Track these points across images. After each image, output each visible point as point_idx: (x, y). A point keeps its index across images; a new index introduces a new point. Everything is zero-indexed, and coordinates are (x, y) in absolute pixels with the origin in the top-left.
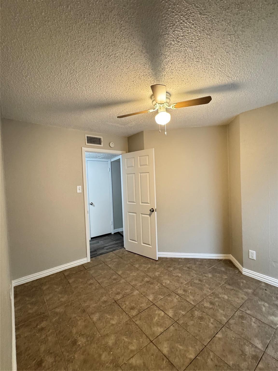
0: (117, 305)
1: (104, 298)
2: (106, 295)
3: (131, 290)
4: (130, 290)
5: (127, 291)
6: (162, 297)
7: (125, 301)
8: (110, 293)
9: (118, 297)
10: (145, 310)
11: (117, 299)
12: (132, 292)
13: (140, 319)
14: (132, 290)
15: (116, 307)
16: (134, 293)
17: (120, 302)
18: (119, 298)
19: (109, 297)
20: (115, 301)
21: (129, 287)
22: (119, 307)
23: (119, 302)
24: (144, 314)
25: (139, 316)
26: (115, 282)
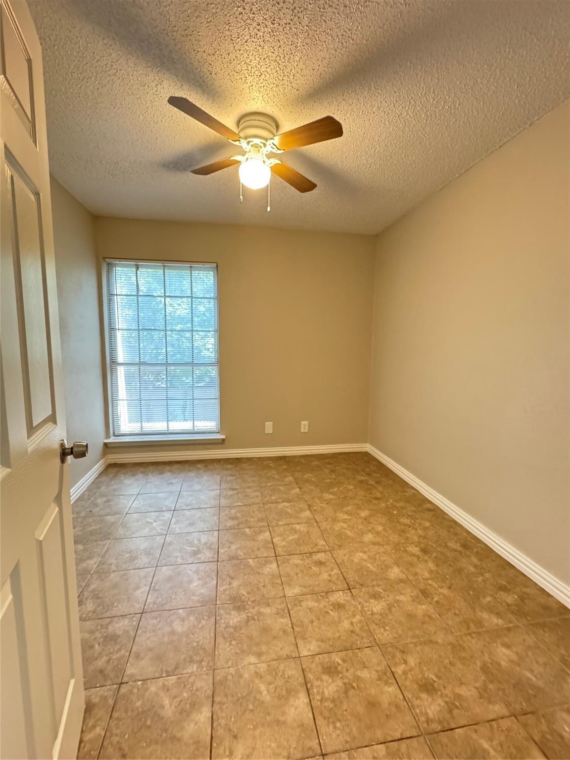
0: (347, 580)
1: (377, 607)
2: (372, 614)
3: (300, 601)
4: (302, 603)
5: (311, 604)
6: (250, 561)
7: (328, 582)
8: (358, 618)
9: (340, 597)
10: (298, 553)
11: (343, 594)
12: (301, 597)
13: (316, 545)
14: (298, 600)
15: (352, 577)
16: (299, 592)
17: (339, 583)
18: (341, 593)
19: (363, 607)
20: (349, 589)
21: (301, 614)
22: (344, 574)
23: (342, 585)
24: (306, 549)
25: (315, 550)
26: (337, 658)
